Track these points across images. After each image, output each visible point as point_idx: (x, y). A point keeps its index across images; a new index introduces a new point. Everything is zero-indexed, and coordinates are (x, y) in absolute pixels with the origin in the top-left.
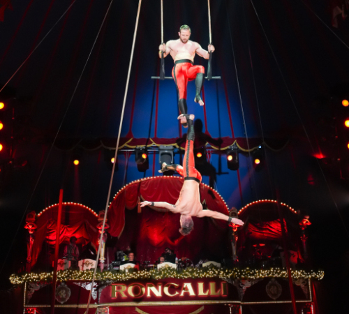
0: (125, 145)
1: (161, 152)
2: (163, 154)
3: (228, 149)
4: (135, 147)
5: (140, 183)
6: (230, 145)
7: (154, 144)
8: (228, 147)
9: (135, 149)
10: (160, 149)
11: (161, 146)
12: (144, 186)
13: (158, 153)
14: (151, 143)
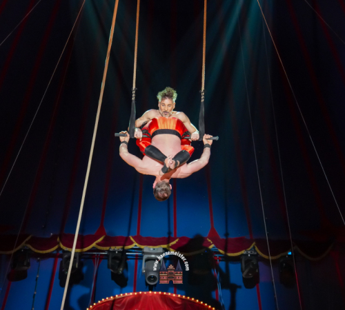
0: (94, 245)
1: (145, 257)
2: (147, 260)
3: (242, 255)
4: (108, 248)
5: (114, 301)
6: (245, 248)
7: (135, 245)
8: (243, 252)
9: (108, 251)
10: (143, 253)
11: (146, 248)
12: (119, 305)
13: (141, 257)
14: (132, 243)
